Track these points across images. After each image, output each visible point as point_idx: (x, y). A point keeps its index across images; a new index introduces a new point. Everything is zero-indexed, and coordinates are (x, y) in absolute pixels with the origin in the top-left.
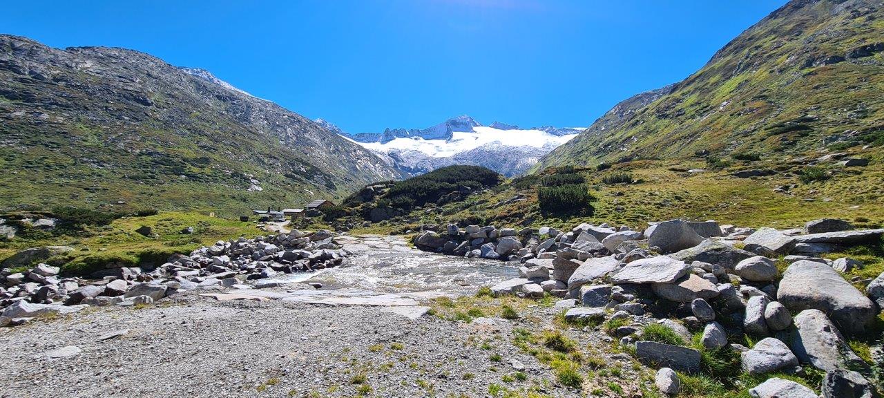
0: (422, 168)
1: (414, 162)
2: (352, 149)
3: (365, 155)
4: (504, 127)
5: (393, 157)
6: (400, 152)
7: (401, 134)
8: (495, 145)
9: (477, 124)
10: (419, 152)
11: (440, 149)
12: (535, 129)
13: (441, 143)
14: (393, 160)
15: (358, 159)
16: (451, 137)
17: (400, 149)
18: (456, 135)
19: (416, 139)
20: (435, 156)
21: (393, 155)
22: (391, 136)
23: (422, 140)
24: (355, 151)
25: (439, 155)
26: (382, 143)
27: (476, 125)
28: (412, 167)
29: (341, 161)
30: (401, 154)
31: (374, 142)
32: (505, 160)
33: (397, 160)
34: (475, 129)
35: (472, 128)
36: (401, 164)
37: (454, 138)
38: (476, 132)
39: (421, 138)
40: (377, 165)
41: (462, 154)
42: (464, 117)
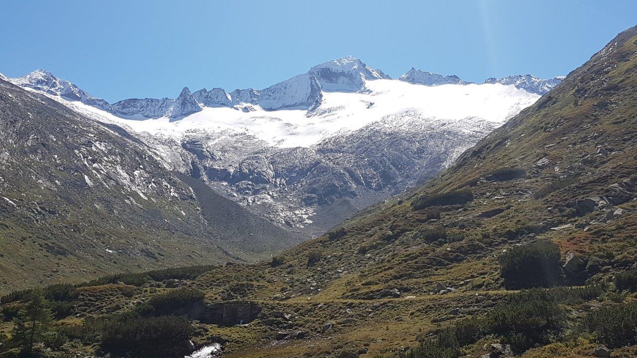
0: (251, 172)
1: (236, 158)
2: (83, 140)
3: (111, 152)
4: (430, 80)
5: (190, 150)
6: (208, 138)
7: (214, 99)
8: (407, 119)
9: (375, 74)
10: (249, 137)
11: (294, 131)
12: (493, 81)
13: (296, 116)
14: (190, 157)
15: (94, 161)
16: (318, 103)
17: (209, 132)
18: (330, 99)
19: (246, 110)
20: (283, 146)
21: (192, 146)
22: (194, 104)
23: (258, 111)
24: (89, 144)
25: (290, 143)
26: (174, 118)
27: (370, 77)
28: (232, 170)
29: (47, 169)
30: (211, 143)
31: (156, 117)
32: (421, 151)
33: (201, 156)
34: (369, 84)
35: (362, 84)
36: (208, 163)
37: (323, 106)
38: (370, 91)
39: (257, 107)
40: (136, 173)
41: (336, 141)
42: (343, 60)
